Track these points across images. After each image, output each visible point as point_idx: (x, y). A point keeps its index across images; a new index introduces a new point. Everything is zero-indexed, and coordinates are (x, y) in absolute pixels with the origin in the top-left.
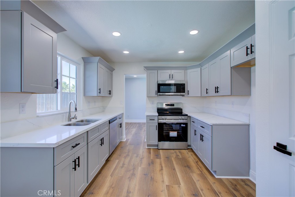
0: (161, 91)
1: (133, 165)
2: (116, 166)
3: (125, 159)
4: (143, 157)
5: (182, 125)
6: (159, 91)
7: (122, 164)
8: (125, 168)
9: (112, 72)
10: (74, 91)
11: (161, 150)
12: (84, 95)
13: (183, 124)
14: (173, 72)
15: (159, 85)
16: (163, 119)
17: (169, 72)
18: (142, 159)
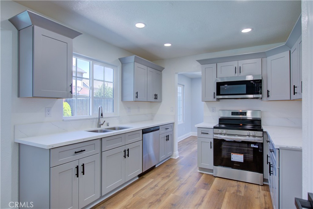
0: (221, 93)
1: (167, 189)
2: (146, 186)
3: (162, 179)
4: (186, 182)
5: (252, 146)
6: (218, 93)
7: (155, 185)
8: (155, 190)
9: (161, 71)
10: (110, 95)
11: (218, 178)
12: (122, 100)
13: (255, 143)
14: (241, 63)
15: (219, 85)
16: (221, 134)
17: (235, 64)
18: (183, 184)
